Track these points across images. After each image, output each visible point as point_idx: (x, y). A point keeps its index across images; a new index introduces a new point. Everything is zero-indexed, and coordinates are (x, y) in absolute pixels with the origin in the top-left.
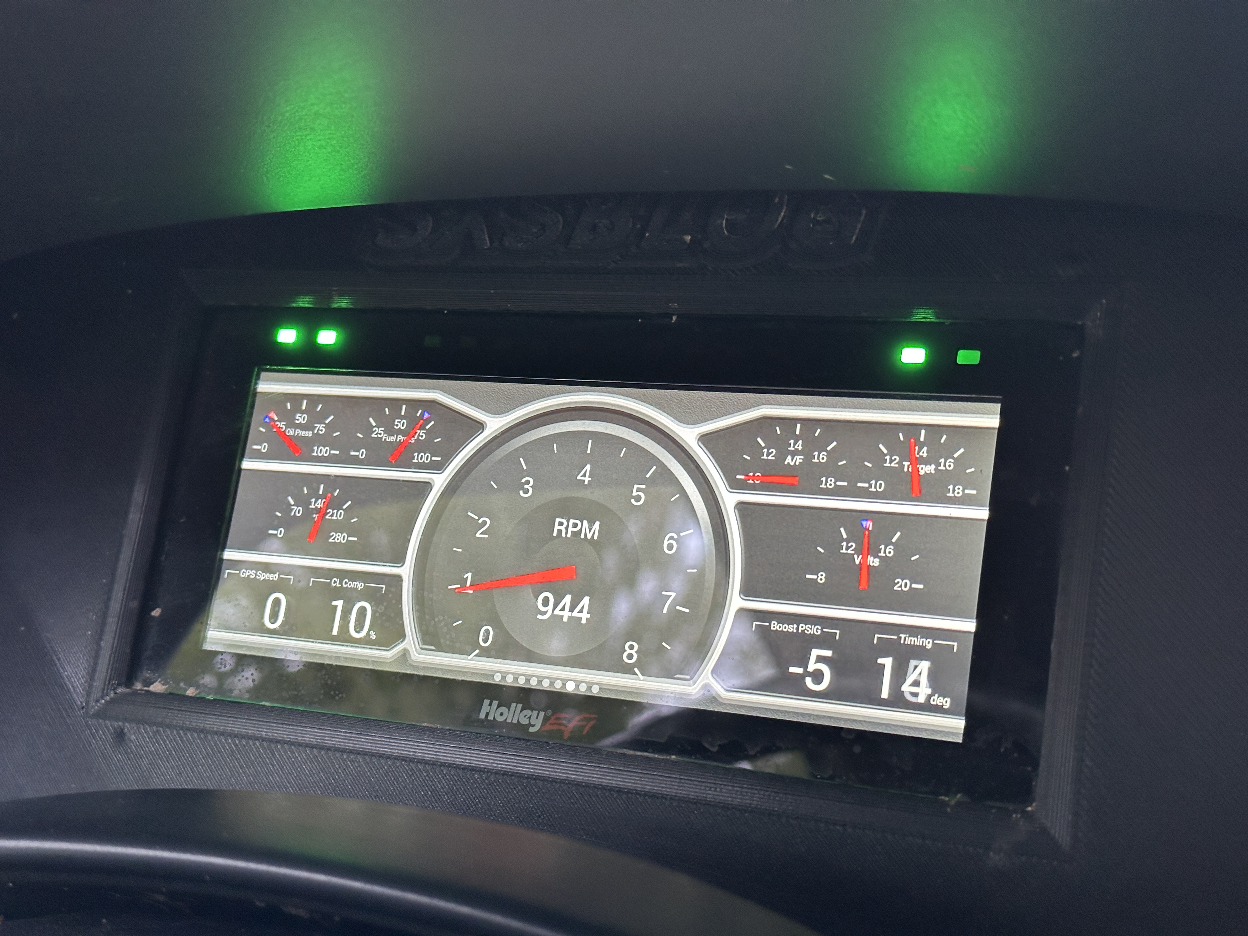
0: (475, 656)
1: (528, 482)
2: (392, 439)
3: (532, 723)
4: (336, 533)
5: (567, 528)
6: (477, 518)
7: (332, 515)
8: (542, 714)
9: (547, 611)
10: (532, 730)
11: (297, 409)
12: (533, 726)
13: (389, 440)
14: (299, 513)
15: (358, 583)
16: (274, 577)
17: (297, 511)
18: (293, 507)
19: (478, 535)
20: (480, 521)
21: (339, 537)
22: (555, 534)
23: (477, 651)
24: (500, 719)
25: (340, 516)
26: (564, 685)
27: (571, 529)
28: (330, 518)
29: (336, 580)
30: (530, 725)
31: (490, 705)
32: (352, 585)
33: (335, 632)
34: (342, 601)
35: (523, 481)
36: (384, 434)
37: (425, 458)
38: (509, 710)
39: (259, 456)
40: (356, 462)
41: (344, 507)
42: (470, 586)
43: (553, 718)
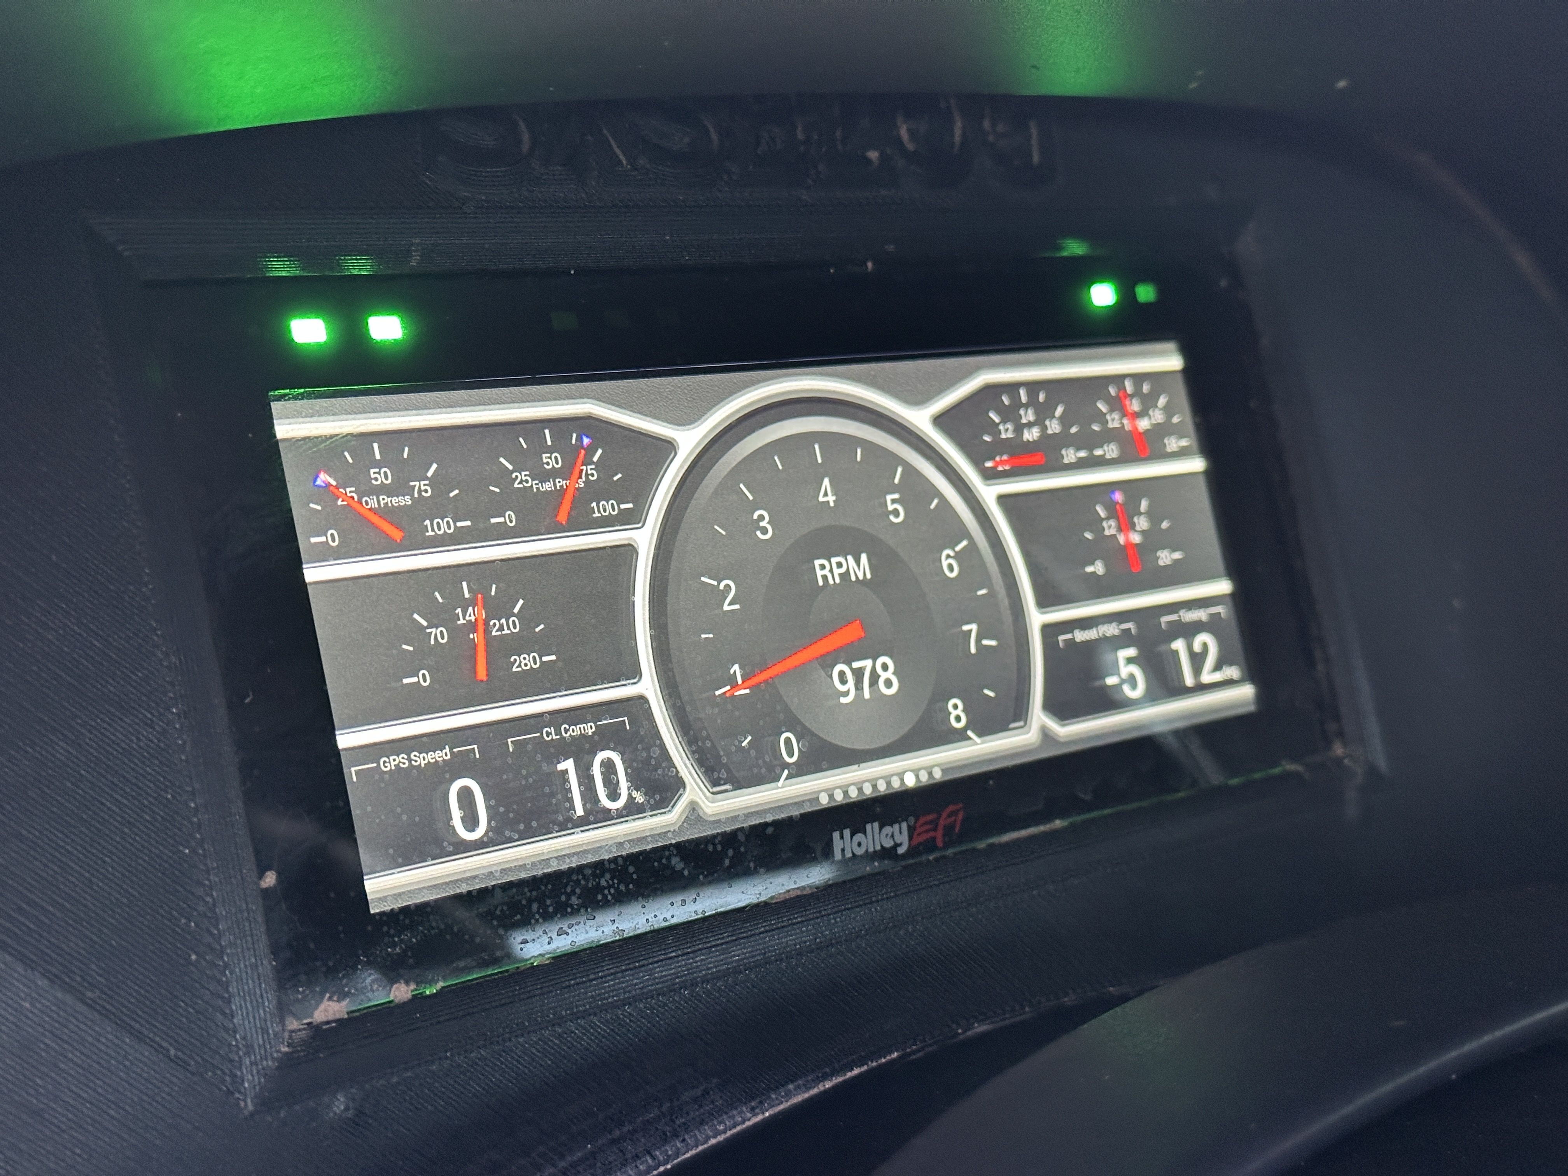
0: (786, 779)
1: (761, 518)
2: (548, 486)
3: (898, 842)
4: (519, 656)
5: (831, 571)
6: (715, 583)
7: (501, 628)
8: (904, 825)
9: (849, 690)
10: (901, 851)
11: (366, 462)
12: (900, 845)
13: (544, 489)
14: (443, 638)
15: (585, 725)
16: (442, 755)
17: (439, 635)
18: (428, 631)
19: (726, 608)
20: (722, 587)
21: (526, 661)
22: (821, 583)
23: (786, 772)
24: (860, 852)
25: (515, 627)
26: (902, 780)
27: (837, 571)
28: (499, 633)
29: (549, 731)
30: (897, 845)
31: (842, 837)
32: (576, 731)
33: (580, 811)
34: (571, 761)
35: (755, 516)
36: (533, 480)
37: (607, 508)
38: (866, 835)
39: (326, 554)
40: (503, 534)
41: (516, 610)
42: (743, 683)
43: (918, 825)
